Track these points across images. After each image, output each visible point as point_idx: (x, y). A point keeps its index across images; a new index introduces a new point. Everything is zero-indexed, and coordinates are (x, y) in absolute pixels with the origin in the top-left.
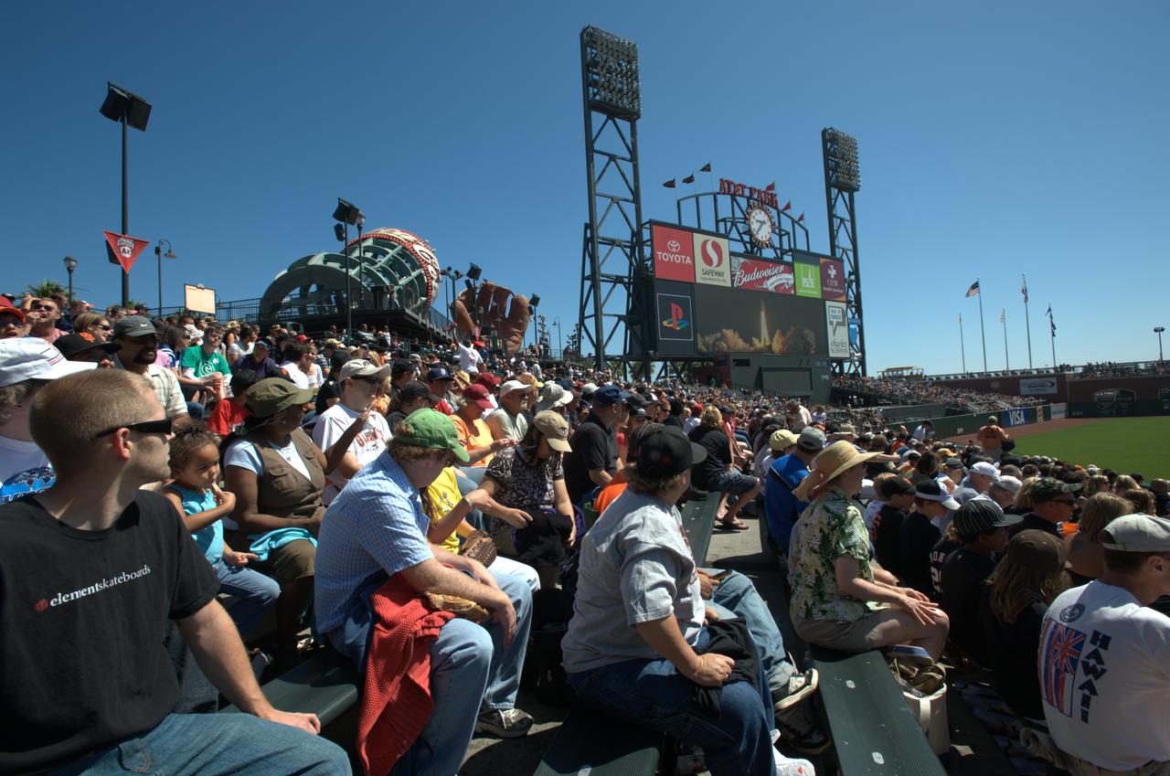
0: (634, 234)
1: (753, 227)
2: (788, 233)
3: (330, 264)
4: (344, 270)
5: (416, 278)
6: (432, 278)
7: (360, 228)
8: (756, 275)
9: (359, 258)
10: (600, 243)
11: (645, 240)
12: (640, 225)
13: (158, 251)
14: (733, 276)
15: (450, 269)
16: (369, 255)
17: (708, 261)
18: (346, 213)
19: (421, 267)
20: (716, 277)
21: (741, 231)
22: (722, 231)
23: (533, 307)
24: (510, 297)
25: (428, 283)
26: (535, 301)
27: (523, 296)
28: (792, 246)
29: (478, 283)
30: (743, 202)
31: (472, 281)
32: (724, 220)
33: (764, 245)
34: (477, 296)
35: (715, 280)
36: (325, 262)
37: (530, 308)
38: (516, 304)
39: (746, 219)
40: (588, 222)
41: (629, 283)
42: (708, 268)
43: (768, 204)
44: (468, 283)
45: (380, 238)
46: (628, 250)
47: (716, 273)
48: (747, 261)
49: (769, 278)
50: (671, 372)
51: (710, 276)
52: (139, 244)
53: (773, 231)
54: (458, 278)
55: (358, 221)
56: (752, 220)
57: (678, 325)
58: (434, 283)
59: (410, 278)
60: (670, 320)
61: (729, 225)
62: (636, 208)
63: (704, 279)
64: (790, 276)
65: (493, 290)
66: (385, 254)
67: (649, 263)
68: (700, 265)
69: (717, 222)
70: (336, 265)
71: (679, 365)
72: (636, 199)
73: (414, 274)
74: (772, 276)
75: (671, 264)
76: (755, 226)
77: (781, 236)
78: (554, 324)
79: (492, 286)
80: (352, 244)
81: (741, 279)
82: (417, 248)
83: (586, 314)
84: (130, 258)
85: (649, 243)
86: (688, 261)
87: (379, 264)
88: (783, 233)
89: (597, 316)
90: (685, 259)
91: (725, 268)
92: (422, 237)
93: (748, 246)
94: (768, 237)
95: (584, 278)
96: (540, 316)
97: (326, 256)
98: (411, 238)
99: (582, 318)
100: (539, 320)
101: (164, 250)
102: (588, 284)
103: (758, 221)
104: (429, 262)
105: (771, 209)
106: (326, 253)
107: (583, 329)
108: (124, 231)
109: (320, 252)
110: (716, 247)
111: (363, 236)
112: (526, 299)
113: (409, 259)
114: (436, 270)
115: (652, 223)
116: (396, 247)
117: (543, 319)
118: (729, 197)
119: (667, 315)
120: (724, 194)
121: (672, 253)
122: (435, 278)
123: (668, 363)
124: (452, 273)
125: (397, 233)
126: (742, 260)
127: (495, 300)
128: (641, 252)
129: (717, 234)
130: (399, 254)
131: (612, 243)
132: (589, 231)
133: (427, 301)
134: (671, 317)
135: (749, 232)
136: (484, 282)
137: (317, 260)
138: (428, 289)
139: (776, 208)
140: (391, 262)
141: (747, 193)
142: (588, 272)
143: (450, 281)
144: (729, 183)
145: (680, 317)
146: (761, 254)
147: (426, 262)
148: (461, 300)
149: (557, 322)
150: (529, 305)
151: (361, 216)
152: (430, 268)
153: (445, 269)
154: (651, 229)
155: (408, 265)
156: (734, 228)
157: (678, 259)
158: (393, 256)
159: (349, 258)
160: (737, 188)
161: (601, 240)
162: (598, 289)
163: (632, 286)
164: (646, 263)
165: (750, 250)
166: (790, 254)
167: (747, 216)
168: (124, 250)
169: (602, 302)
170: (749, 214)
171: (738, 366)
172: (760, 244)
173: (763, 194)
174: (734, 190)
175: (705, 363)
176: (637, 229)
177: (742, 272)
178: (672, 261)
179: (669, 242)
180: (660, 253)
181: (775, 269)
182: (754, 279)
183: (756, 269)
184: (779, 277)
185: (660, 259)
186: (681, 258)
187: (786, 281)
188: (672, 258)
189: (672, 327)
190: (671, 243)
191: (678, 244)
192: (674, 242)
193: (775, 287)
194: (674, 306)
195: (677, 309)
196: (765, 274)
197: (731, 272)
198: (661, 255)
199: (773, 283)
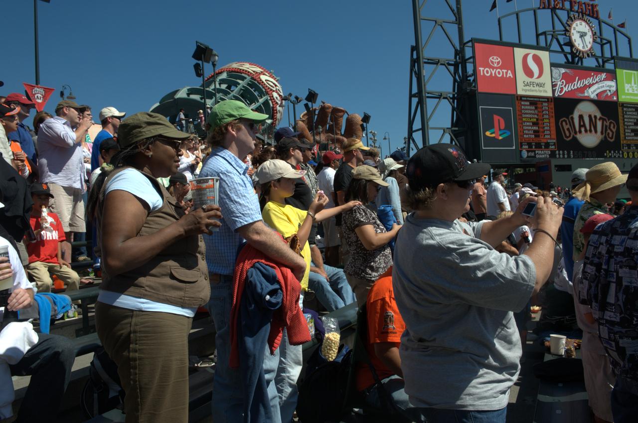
0: (457, 53)
1: (573, 38)
2: (609, 42)
3: (193, 97)
4: (203, 101)
5: (263, 104)
6: (277, 103)
7: (214, 65)
8: (578, 84)
9: (214, 90)
10: (425, 63)
11: (467, 57)
12: (463, 44)
13: (62, 94)
14: (554, 86)
15: (290, 95)
16: (224, 86)
17: (529, 72)
18: (202, 53)
19: (267, 93)
20: (537, 88)
21: (562, 43)
22: (542, 44)
23: (365, 124)
24: (346, 116)
25: (273, 107)
26: (366, 118)
27: (357, 115)
28: (614, 54)
29: (317, 106)
30: (563, 15)
31: (310, 104)
32: (544, 33)
33: (586, 55)
34: (316, 117)
35: (536, 91)
36: (188, 95)
37: (362, 126)
38: (350, 123)
39: (567, 31)
40: (414, 45)
41: (453, 98)
42: (529, 80)
43: (589, 15)
44: (306, 106)
45: (232, 72)
46: (452, 68)
47: (537, 85)
48: (568, 71)
49: (590, 86)
51: (531, 87)
52: (48, 91)
53: (594, 41)
54: (298, 102)
55: (212, 59)
56: (572, 31)
57: (500, 135)
58: (278, 108)
59: (257, 104)
60: (492, 130)
61: (549, 38)
62: (459, 28)
63: (526, 91)
64: (613, 83)
65: (330, 110)
66: (236, 84)
67: (472, 79)
68: (521, 77)
69: (538, 36)
70: (196, 97)
72: (459, 21)
73: (261, 100)
74: (593, 84)
75: (493, 78)
76: (575, 37)
77: (602, 46)
78: (385, 139)
79: (329, 107)
80: (208, 79)
81: (562, 89)
82: (263, 78)
83: (414, 129)
84: (42, 103)
85: (471, 60)
86: (510, 74)
87: (232, 94)
88: (604, 42)
89: (424, 129)
90: (507, 73)
91: (546, 78)
92: (267, 70)
93: (569, 57)
94: (590, 46)
95: (411, 96)
96: (371, 132)
97: (188, 90)
98: (259, 70)
99: (411, 131)
100: (370, 136)
101: (66, 94)
102: (415, 100)
103: (579, 32)
104: (274, 89)
105: (592, 19)
106: (189, 88)
107: (411, 141)
108: (37, 82)
109: (184, 87)
110: (537, 60)
111: (217, 71)
112: (359, 118)
113: (257, 88)
114: (280, 96)
115: (473, 41)
116: (246, 78)
117: (374, 135)
118: (550, 10)
119: (489, 126)
120: (544, 8)
121: (493, 68)
122: (279, 103)
124: (293, 98)
125: (247, 66)
126: (563, 70)
127: (331, 120)
128: (464, 69)
129: (538, 47)
130: (248, 84)
131: (436, 62)
132: (415, 53)
133: (272, 123)
134: (493, 127)
135: (570, 44)
136: (322, 104)
137: (182, 94)
138: (273, 113)
139: (597, 18)
140: (242, 91)
141: (567, 5)
142: (415, 90)
143: (291, 105)
145: (503, 126)
146: (582, 64)
147: (271, 90)
148: (303, 121)
149: (387, 137)
150: (362, 123)
151: (215, 55)
152: (275, 95)
153: (287, 95)
154: (473, 47)
155: (256, 94)
156: (555, 40)
157: (500, 73)
158: (243, 86)
159: (206, 90)
160: (556, 2)
161: (426, 61)
162: (424, 105)
163: (456, 101)
164: (468, 79)
165: (570, 60)
166: (612, 61)
167: (568, 28)
168: (37, 96)
169: (428, 117)
170: (569, 26)
171: (560, 171)
172: (581, 54)
173: (584, 5)
174: (554, 4)
175: (527, 169)
176: (460, 48)
177: (563, 82)
178: (493, 75)
179: (491, 58)
180: (481, 69)
181: (596, 77)
182: (575, 87)
183: (577, 78)
184: (601, 85)
185: (482, 74)
186: (503, 72)
187: (608, 88)
188: (493, 72)
189: (494, 137)
190: (493, 58)
191: (499, 59)
192: (495, 57)
193: (597, 95)
194: (496, 118)
195: (499, 120)
196: (587, 82)
197: (552, 82)
198: (483, 71)
199: (594, 91)
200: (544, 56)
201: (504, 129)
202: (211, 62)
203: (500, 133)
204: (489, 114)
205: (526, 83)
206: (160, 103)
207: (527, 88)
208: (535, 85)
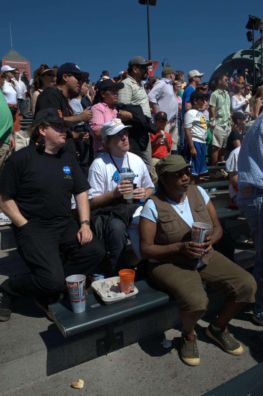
3: (245, 56)
4: (252, 59)
7: (261, 31)
9: (260, 50)
13: (163, 64)
18: (253, 24)
36: (242, 55)
55: (260, 27)
70: (247, 57)
80: (256, 42)
97: (242, 52)
101: (165, 64)
106: (242, 50)
109: (239, 50)
137: (237, 56)
159: (255, 51)
168: (150, 67)
202: (259, 30)
206: (222, 64)
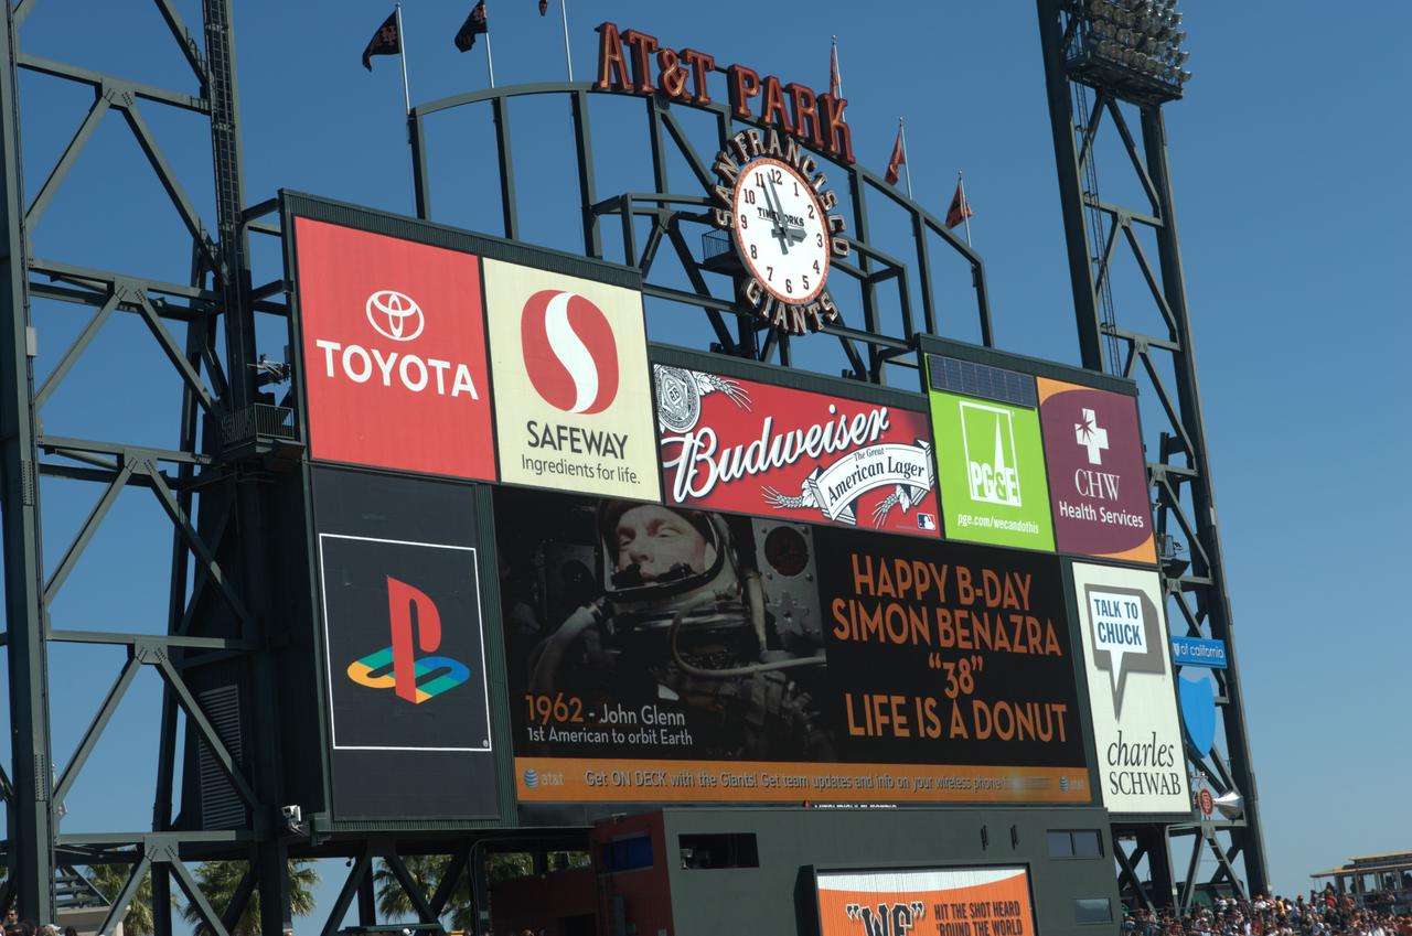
0: (202, 261)
1: (747, 238)
2: (896, 271)
8: (771, 451)
12: (236, 218)
14: (666, 452)
17: (552, 382)
20: (591, 458)
21: (699, 258)
22: (612, 251)
28: (919, 326)
30: (699, 129)
32: (619, 204)
33: (800, 321)
35: (586, 471)
39: (717, 205)
41: (183, 484)
42: (551, 416)
43: (809, 144)
46: (177, 332)
47: (592, 442)
48: (726, 387)
49: (824, 462)
50: (391, 906)
51: (566, 453)
53: (835, 261)
56: (742, 207)
57: (420, 682)
60: (382, 657)
61: (641, 227)
62: (215, 132)
63: (540, 467)
64: (917, 456)
67: (280, 390)
68: (518, 399)
69: (590, 213)
71: (429, 871)
72: (216, 99)
74: (838, 455)
75: (384, 397)
76: (755, 235)
77: (867, 284)
81: (702, 466)
85: (279, 298)
86: (465, 382)
88: (876, 267)
89: (21, 641)
90: (449, 376)
91: (631, 415)
93: (731, 321)
94: (816, 281)
103: (768, 214)
105: (821, 163)
110: (588, 322)
115: (288, 205)
119: (369, 635)
120: (617, 89)
121: (387, 347)
123: (377, 864)
126: (705, 384)
128: (243, 341)
129: (589, 266)
131: (96, 294)
134: (384, 641)
135: (734, 263)
139: (843, 160)
141: (717, 89)
144: (639, 48)
145: (432, 637)
146: (785, 360)
154: (287, 235)
157: (419, 374)
160: (671, 70)
161: (45, 280)
162: (28, 512)
163: (195, 497)
164: (263, 389)
165: (736, 341)
166: (911, 358)
167: (720, 189)
169: (46, 580)
170: (728, 184)
171: (704, 865)
172: (781, 316)
173: (786, 97)
174: (661, 78)
175: (551, 859)
176: (222, 232)
177: (705, 438)
178: (387, 381)
179: (374, 298)
180: (329, 347)
181: (848, 423)
182: (761, 465)
183: (768, 421)
184: (868, 459)
185: (330, 372)
186: (432, 371)
187: (898, 478)
188: (386, 369)
189: (392, 690)
190: (384, 300)
191: (414, 307)
192: (394, 296)
193: (854, 504)
194: (400, 594)
195: (413, 604)
196: (808, 445)
197: (658, 436)
198: (338, 356)
199: (843, 487)
200: (622, 307)
201: (441, 652)
203: (421, 669)
204: (368, 572)
205: (540, 431)
207: (547, 454)
208: (581, 445)
